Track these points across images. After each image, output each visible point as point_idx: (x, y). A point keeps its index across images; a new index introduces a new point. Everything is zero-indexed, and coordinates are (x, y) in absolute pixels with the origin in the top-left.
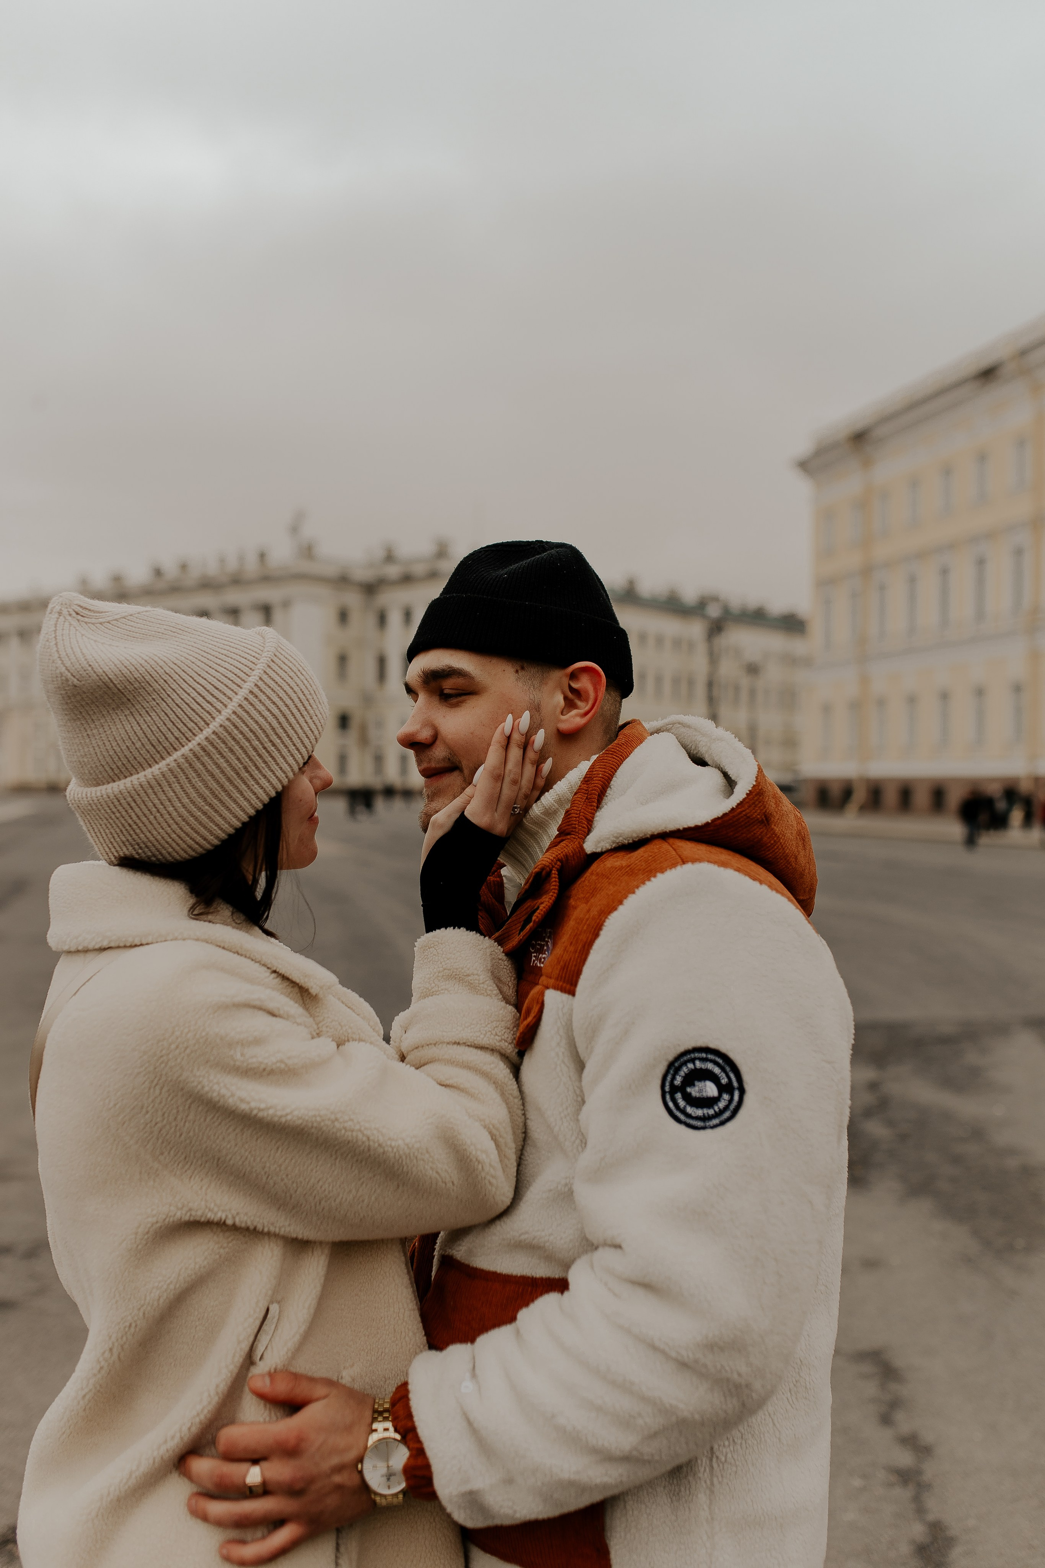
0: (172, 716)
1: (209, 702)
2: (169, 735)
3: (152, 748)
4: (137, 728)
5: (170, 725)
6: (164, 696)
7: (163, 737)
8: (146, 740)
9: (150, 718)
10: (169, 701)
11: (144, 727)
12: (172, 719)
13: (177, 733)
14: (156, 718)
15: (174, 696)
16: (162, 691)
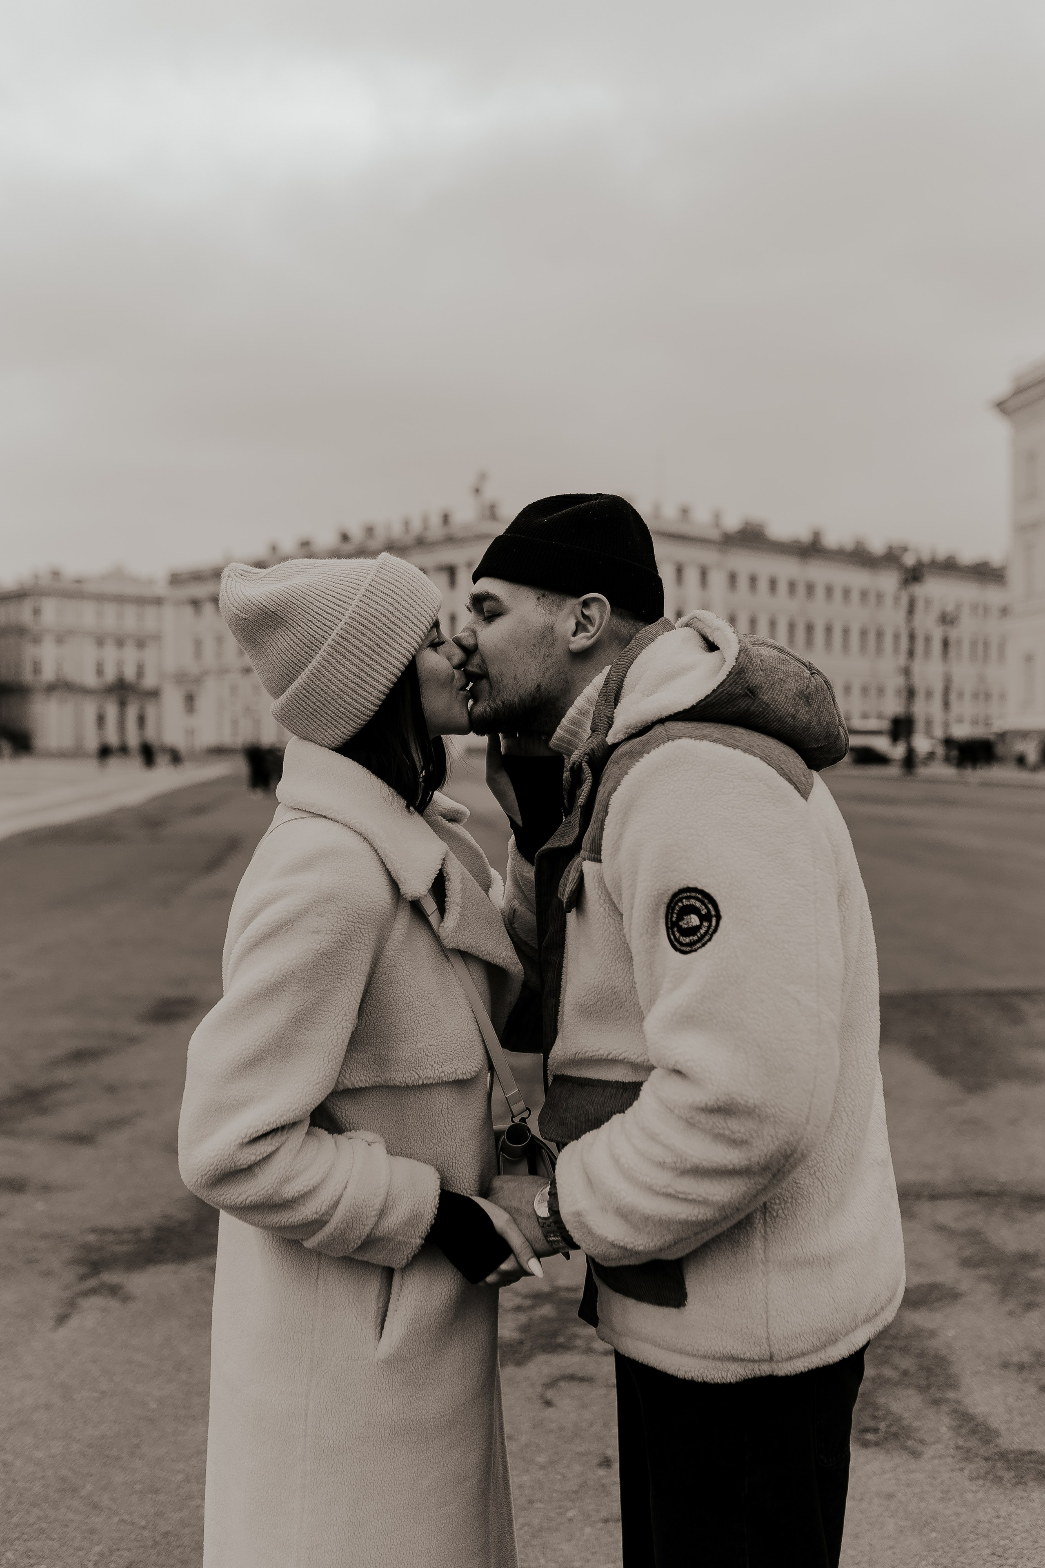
0: (315, 621)
1: (339, 606)
2: (317, 636)
3: (308, 649)
4: (293, 637)
5: (316, 629)
6: (306, 609)
7: (313, 639)
8: (303, 644)
9: (300, 628)
10: (310, 611)
11: (298, 635)
12: (315, 624)
13: (322, 633)
14: (304, 626)
15: (313, 607)
16: (303, 605)
